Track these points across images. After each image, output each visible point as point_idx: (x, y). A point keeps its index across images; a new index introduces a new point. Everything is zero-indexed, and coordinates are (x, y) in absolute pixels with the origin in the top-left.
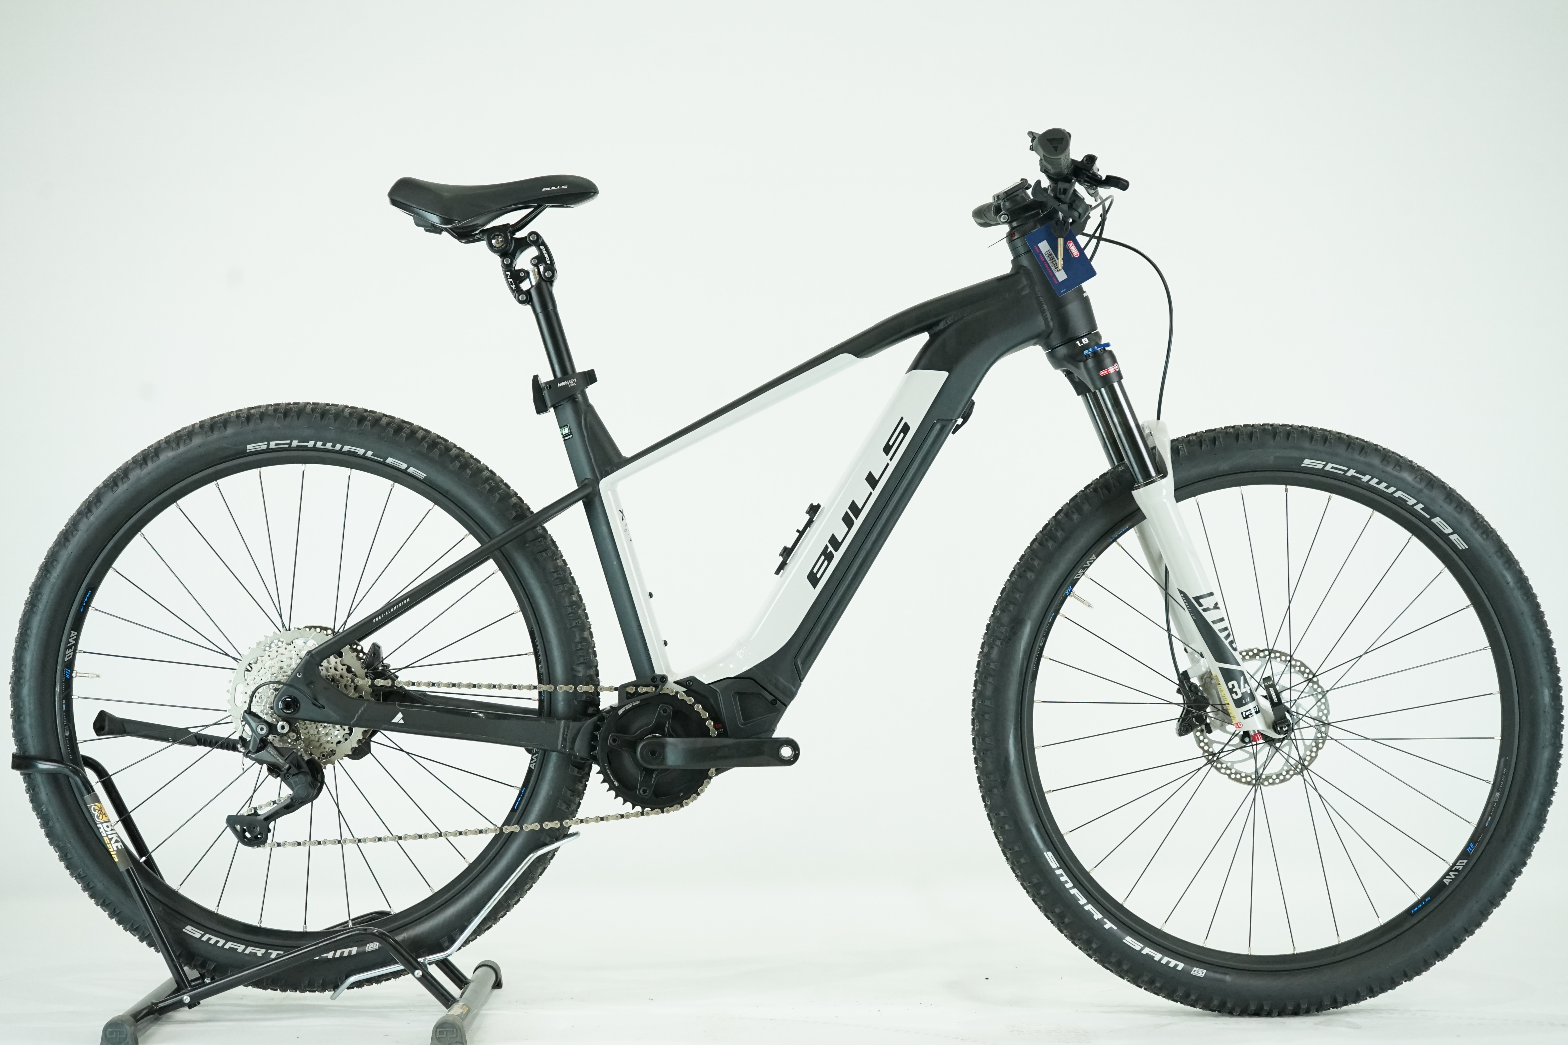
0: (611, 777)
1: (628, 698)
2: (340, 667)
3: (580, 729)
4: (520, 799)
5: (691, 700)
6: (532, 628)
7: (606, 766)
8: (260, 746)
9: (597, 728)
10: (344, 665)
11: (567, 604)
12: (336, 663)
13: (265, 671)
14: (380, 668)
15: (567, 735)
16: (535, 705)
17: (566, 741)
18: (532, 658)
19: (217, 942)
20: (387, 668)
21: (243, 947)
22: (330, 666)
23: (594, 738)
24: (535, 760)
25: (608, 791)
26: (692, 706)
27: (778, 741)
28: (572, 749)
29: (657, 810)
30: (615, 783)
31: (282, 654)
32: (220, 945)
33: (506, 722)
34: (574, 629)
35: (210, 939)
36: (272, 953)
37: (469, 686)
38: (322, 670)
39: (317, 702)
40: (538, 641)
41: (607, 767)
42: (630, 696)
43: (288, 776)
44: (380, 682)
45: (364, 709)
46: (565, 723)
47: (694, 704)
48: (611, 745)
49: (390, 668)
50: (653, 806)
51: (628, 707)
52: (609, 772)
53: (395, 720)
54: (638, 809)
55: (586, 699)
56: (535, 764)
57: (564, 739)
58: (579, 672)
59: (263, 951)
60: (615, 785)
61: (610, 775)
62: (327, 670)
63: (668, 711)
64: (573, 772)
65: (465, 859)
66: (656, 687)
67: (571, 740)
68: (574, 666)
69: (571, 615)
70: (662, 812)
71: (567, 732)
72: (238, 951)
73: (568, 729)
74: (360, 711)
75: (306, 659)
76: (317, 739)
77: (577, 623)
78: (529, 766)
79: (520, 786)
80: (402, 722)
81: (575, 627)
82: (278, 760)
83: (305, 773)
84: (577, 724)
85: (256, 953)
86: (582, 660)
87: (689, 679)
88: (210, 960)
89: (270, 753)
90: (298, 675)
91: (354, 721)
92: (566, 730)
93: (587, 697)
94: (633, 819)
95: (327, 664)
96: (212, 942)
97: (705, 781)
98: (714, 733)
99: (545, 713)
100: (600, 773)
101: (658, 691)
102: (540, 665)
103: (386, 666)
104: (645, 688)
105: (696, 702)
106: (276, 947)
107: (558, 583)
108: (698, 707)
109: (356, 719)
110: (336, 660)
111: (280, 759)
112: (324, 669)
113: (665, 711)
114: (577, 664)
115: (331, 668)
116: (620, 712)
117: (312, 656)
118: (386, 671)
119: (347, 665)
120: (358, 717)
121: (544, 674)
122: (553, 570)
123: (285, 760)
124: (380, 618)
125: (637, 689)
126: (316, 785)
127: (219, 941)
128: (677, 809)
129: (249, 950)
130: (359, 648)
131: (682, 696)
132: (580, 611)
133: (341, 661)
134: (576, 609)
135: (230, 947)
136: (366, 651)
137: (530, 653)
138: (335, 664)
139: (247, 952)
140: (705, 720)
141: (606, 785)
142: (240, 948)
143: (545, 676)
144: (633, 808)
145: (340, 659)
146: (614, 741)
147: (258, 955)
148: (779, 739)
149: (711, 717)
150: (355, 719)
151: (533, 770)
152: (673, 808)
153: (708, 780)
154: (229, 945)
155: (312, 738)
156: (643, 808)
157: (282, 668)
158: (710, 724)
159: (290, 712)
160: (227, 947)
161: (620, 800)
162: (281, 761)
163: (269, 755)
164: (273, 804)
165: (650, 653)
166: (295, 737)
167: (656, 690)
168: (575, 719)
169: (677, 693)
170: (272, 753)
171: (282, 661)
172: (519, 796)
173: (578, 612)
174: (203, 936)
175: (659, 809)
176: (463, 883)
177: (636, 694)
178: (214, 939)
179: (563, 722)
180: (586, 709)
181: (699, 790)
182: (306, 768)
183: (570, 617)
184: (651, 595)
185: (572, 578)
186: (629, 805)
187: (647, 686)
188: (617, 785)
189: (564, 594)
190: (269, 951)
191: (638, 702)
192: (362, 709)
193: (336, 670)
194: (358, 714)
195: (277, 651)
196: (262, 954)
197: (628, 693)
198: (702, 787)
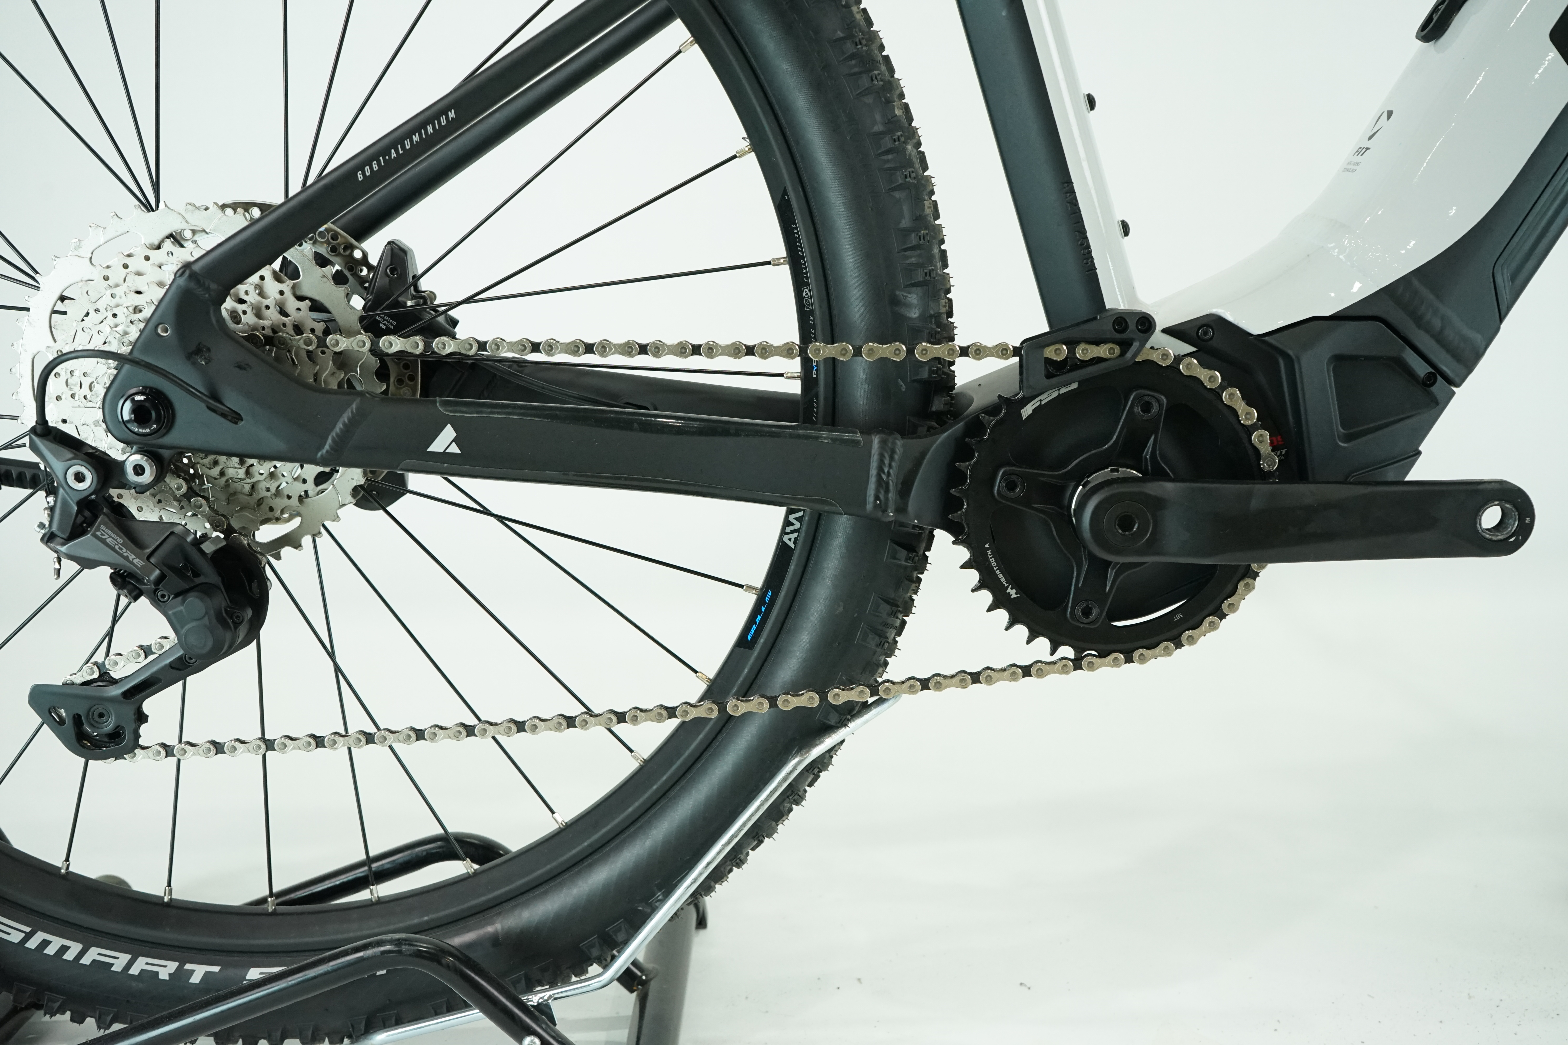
0: (1001, 576)
1: (1049, 376)
2: (292, 304)
3: (923, 455)
4: (759, 618)
5: (1211, 378)
6: (785, 192)
7: (988, 549)
8: (80, 519)
9: (962, 451)
10: (301, 298)
11: (879, 128)
12: (282, 293)
13: (100, 316)
14: (409, 303)
15: (889, 474)
16: (794, 388)
17: (887, 491)
18: (785, 272)
19: (64, 949)
20: (425, 303)
21: (125, 958)
22: (266, 302)
23: (954, 477)
24: (797, 525)
25: (989, 610)
26: (1217, 393)
27: (1477, 492)
28: (901, 509)
29: (1115, 655)
30: (1009, 590)
31: (139, 274)
32: (69, 956)
33: (730, 441)
34: (897, 195)
35: (45, 943)
36: (193, 971)
37: (628, 349)
38: (245, 312)
39: (223, 404)
40: (801, 228)
41: (989, 552)
42: (1055, 369)
43: (163, 596)
44: (394, 344)
45: (349, 420)
46: (883, 442)
47: (1222, 388)
48: (1005, 498)
49: (436, 302)
50: (1103, 647)
51: (1046, 398)
52: (994, 564)
53: (437, 446)
54: (1067, 651)
55: (930, 375)
56: (796, 535)
57: (882, 485)
58: (908, 306)
59: (172, 966)
60: (1009, 595)
61: (998, 572)
62: (259, 315)
63: (1155, 409)
64: (895, 558)
65: (631, 751)
66: (1125, 345)
67: (900, 486)
68: (898, 293)
69: (890, 157)
70: (1129, 660)
71: (890, 466)
72: (113, 969)
73: (892, 458)
74: (339, 426)
75: (179, 287)
76: (247, 488)
77: (906, 177)
78: (781, 539)
79: (759, 583)
80: (454, 449)
81: (899, 188)
82: (127, 558)
83: (206, 590)
84: (917, 444)
85: (157, 973)
86: (919, 276)
87: (1205, 322)
88: (50, 989)
89: (104, 541)
90: (159, 331)
91: (324, 451)
92: (887, 462)
93: (931, 372)
94: (1054, 679)
95: (259, 298)
96: (50, 950)
97: (1241, 585)
98: (1270, 462)
99: (821, 414)
100: (972, 567)
101: (1129, 355)
102: (805, 291)
103: (424, 298)
104: (1093, 347)
105: (1228, 382)
106: (202, 954)
107: (856, 70)
108: (1233, 397)
109: (331, 447)
110: (281, 286)
111: (132, 557)
112: (249, 311)
113: (1147, 408)
114: (908, 286)
115: (267, 307)
116: (1027, 411)
117: (193, 276)
118: (425, 309)
119: (311, 300)
120: (334, 440)
121: (818, 313)
122: (840, 34)
123: (148, 558)
124: (375, 167)
125: (1071, 351)
126: (238, 617)
127: (68, 948)
128: (1167, 653)
129: (141, 964)
130: (357, 254)
131: (1192, 368)
132: (909, 147)
133: (294, 288)
134: (903, 139)
135: (94, 961)
136: (374, 260)
137: (779, 259)
138: (278, 296)
139: (134, 971)
140: (1249, 430)
141: (986, 597)
142: (119, 961)
143: (818, 317)
144: (1053, 653)
145: (290, 283)
146: (1011, 486)
147: (161, 977)
148: (1481, 487)
149: (1264, 422)
150: (327, 447)
151: (792, 550)
152: (1157, 650)
153: (1248, 581)
154: (93, 954)
155: (238, 486)
156: (1079, 650)
157: (140, 311)
158: (1262, 440)
159: (148, 431)
160: (86, 960)
161: (1021, 631)
162: (137, 561)
163: (102, 546)
164: (146, 657)
165: (1093, 254)
166: (184, 488)
167: (1123, 354)
168: (907, 431)
169: (1178, 359)
170: (109, 540)
171: (139, 293)
172: (756, 611)
173: (905, 149)
174: (28, 936)
175: (1121, 652)
176: (630, 810)
177: (1069, 365)
178: (56, 943)
179: (876, 440)
180: (927, 402)
181: (1225, 606)
182: (210, 576)
183: (888, 161)
184: (1091, 102)
185: (887, 58)
186: (1043, 644)
187: (1097, 343)
188: (1014, 596)
189: (869, 100)
190: (188, 966)
191: (1075, 386)
192: (345, 417)
193: (283, 313)
194: (333, 434)
195: (126, 266)
196: (170, 974)
197: (1048, 361)
198: (1234, 598)
